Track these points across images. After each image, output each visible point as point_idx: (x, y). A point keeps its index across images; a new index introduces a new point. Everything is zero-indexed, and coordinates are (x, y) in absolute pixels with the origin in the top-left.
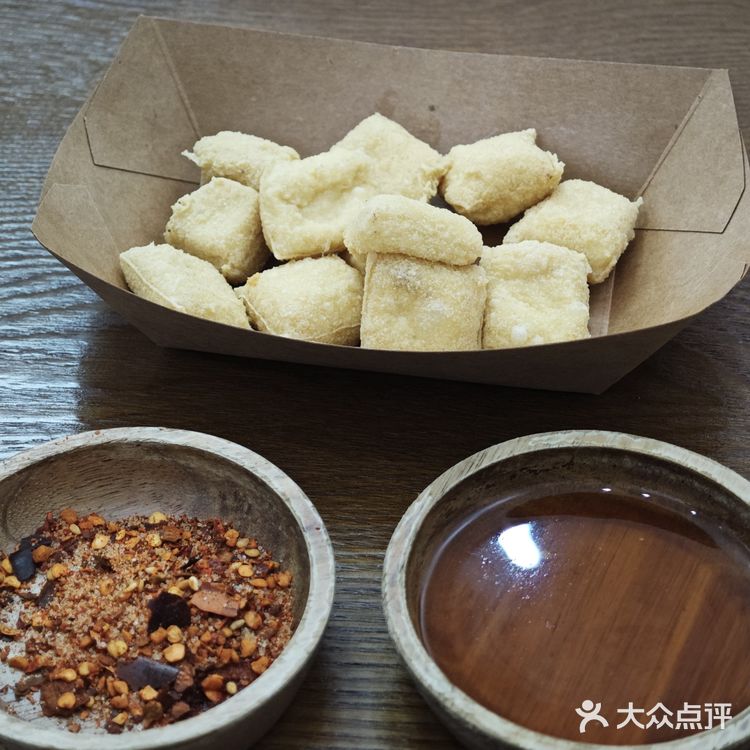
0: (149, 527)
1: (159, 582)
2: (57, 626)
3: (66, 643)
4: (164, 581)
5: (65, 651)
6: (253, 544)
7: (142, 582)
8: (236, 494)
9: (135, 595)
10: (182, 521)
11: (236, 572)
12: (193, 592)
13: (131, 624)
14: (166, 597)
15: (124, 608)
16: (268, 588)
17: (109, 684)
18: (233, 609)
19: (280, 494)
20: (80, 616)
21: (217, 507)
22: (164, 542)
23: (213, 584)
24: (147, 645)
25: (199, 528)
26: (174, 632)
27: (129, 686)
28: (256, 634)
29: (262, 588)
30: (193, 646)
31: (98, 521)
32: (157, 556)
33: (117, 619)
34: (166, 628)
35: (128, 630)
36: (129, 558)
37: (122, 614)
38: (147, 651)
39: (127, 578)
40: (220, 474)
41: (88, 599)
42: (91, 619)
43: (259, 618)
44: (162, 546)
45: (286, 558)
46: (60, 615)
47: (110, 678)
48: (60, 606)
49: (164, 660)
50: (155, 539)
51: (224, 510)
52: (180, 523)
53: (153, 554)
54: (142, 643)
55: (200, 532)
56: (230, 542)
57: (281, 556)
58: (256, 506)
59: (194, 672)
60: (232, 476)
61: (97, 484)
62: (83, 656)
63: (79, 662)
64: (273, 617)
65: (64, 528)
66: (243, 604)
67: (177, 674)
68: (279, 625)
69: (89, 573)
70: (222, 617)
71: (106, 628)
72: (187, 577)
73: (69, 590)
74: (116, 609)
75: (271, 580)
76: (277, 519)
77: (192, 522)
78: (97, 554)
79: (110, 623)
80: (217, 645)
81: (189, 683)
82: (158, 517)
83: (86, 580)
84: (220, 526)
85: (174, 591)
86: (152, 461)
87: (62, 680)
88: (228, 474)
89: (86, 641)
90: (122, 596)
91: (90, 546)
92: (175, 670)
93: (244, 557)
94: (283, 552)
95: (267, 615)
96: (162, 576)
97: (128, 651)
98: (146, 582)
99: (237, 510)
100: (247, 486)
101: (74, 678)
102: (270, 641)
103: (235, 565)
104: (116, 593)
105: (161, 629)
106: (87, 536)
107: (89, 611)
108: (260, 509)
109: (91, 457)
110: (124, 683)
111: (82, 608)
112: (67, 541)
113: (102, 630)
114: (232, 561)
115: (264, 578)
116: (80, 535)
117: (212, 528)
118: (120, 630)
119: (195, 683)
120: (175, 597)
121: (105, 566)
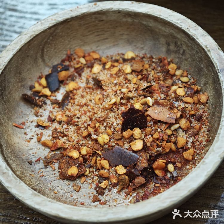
0: (125, 61)
1: (129, 99)
2: (70, 122)
3: (74, 133)
4: (132, 98)
5: (73, 138)
6: (185, 74)
7: (119, 98)
8: (176, 43)
9: (114, 107)
10: (144, 57)
11: (175, 92)
12: (149, 107)
13: (112, 125)
14: (133, 110)
15: (108, 114)
16: (194, 103)
17: (98, 162)
18: (173, 118)
19: (203, 47)
20: (83, 116)
21: (164, 49)
22: (133, 71)
23: (161, 101)
24: (121, 139)
25: (153, 62)
26: (137, 132)
27: (109, 164)
28: (186, 133)
29: (190, 103)
30: (148, 141)
31: (96, 56)
32: (129, 80)
33: (104, 121)
34: (132, 130)
35: (110, 128)
36: (113, 81)
37: (107, 117)
38: (120, 143)
39: (110, 95)
40: (167, 31)
41: (88, 106)
42: (88, 119)
43: (188, 123)
44: (131, 73)
45: (205, 84)
46: (72, 115)
47: (99, 158)
48: (72, 109)
49: (130, 149)
50: (128, 68)
51: (168, 52)
52: (142, 58)
53: (126, 79)
54: (118, 137)
55: (154, 65)
56: (172, 72)
57: (202, 83)
58: (188, 51)
59: (148, 157)
60: (174, 33)
61: (96, 34)
62: (84, 142)
63: (81, 145)
64: (196, 122)
65: (77, 59)
66: (179, 115)
67: (138, 159)
68: (200, 128)
69: (89, 88)
70: (166, 123)
71: (97, 125)
72: (145, 97)
73: (78, 99)
74: (103, 114)
75: (195, 98)
76: (201, 61)
77: (150, 58)
78: (94, 76)
79: (100, 122)
80: (163, 140)
81: (145, 165)
82: (130, 55)
83: (87, 93)
84: (166, 62)
85: (138, 106)
86: (127, 21)
87: (71, 158)
88: (172, 31)
89: (85, 133)
90: (107, 106)
91: (91, 71)
92: (137, 156)
93: (180, 82)
94: (203, 80)
95: (193, 120)
96: (130, 95)
97: (110, 141)
98: (121, 99)
99: (176, 52)
100: (183, 39)
101: (78, 157)
102: (194, 137)
103: (174, 88)
104: (104, 104)
105: (129, 130)
106: (89, 65)
107: (88, 114)
108: (190, 53)
109: (91, 19)
110: (107, 161)
111: (84, 111)
112: (78, 68)
113: (95, 127)
114: (173, 85)
115: (192, 97)
116: (85, 65)
117: (161, 62)
118: (105, 127)
119: (149, 165)
120: (138, 111)
121: (98, 84)
